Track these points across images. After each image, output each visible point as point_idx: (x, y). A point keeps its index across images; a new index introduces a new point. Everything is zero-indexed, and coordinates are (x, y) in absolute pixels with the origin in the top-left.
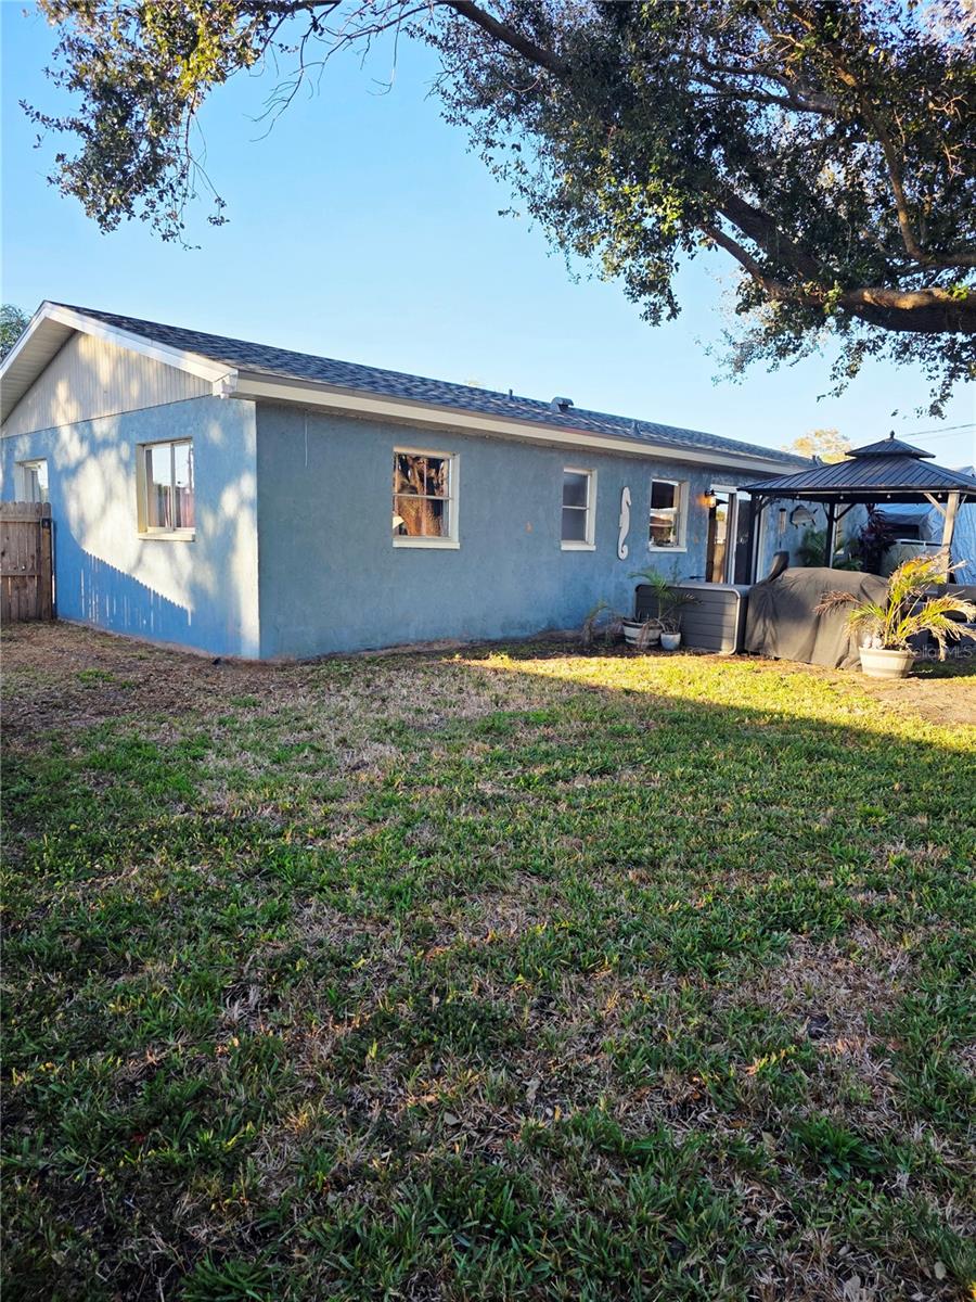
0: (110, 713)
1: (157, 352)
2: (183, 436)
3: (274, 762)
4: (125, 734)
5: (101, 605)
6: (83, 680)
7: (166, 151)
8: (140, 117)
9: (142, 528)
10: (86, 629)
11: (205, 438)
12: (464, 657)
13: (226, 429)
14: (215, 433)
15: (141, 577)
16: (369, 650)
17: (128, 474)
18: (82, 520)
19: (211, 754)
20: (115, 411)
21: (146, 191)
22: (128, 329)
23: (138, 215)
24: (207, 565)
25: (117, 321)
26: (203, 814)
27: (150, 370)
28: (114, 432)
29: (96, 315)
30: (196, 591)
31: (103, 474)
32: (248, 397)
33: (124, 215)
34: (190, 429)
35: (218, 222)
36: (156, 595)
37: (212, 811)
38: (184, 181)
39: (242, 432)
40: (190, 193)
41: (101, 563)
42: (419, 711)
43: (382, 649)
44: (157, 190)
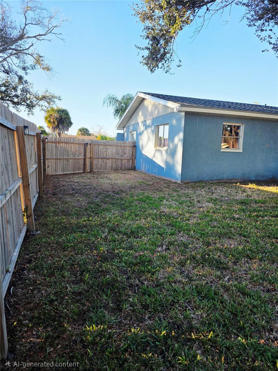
0: (144, 190)
1: (162, 102)
2: (167, 123)
3: (179, 204)
4: (146, 195)
5: (145, 166)
6: (139, 183)
7: (168, 50)
8: (161, 43)
9: (155, 147)
10: (141, 172)
11: (172, 123)
12: (241, 184)
13: (177, 120)
14: (174, 122)
15: (154, 160)
16: (211, 180)
17: (153, 134)
18: (142, 146)
19: (165, 201)
20: (152, 118)
21: (162, 61)
22: (155, 97)
23: (160, 67)
24: (170, 156)
25: (153, 95)
26: (160, 212)
27: (160, 107)
28: (151, 123)
29: (149, 94)
30: (167, 163)
31: (148, 134)
32: (183, 112)
33: (156, 68)
34: (168, 121)
35: (179, 66)
36: (157, 164)
37: (163, 212)
38: (171, 57)
39: (181, 121)
40: (173, 60)
41: (146, 156)
42: (222, 196)
43: (215, 180)
44: (164, 61)
